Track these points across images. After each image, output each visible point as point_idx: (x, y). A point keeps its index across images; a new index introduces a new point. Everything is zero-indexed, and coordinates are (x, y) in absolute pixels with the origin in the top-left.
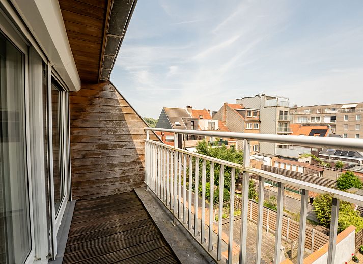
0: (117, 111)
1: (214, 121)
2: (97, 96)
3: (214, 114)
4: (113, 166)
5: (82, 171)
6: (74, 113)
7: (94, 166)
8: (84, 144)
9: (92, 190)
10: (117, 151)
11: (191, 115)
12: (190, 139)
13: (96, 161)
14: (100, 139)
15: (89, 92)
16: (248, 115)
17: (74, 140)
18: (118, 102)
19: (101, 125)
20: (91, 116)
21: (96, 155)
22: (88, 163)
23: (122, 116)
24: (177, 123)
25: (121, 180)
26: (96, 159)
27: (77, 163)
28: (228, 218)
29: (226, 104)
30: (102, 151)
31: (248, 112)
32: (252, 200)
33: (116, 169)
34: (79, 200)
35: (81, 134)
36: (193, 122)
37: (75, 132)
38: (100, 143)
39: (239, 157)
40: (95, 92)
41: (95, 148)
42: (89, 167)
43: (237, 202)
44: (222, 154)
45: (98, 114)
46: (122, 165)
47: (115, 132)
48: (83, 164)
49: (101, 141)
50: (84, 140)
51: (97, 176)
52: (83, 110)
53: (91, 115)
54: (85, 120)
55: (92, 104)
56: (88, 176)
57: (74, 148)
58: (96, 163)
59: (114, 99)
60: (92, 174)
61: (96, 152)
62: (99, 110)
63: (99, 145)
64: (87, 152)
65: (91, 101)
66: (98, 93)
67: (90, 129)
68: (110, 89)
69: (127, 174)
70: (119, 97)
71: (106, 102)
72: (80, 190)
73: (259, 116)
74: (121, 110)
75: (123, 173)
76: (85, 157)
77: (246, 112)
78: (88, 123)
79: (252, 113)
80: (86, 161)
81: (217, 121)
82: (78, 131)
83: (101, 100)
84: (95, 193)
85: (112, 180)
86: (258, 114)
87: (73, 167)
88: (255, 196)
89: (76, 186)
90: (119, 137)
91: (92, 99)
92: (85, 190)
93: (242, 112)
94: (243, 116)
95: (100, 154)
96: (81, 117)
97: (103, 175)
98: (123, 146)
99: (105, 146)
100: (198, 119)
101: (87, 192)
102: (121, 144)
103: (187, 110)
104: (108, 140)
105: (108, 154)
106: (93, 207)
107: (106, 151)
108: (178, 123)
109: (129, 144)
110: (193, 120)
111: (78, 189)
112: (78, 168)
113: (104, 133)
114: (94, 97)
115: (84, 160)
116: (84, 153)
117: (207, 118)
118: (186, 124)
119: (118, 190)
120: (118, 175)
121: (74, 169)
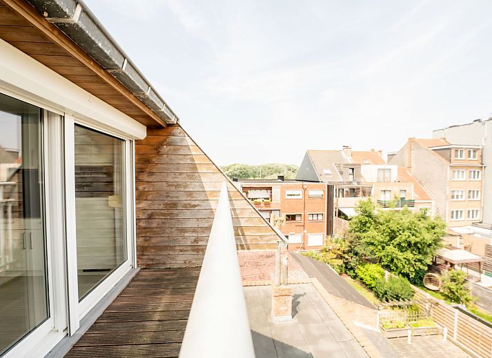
0: (189, 161)
1: (388, 167)
2: (165, 143)
3: (391, 156)
4: (183, 230)
5: (148, 234)
6: (139, 166)
7: (161, 228)
8: (150, 202)
9: (157, 258)
10: (188, 212)
11: (350, 160)
12: (348, 195)
13: (163, 223)
14: (168, 196)
15: (155, 140)
16: (456, 156)
17: (140, 196)
18: (189, 149)
19: (170, 179)
20: (158, 169)
21: (163, 216)
22: (154, 225)
23: (194, 167)
24: (326, 171)
25: (193, 250)
26: (163, 221)
27: (142, 224)
28: (406, 328)
29: (411, 140)
30: (170, 211)
31: (456, 151)
32: (460, 306)
33: (186, 234)
34: (144, 268)
35: (146, 190)
36: (353, 169)
37: (141, 188)
38: (168, 200)
39: (433, 228)
40: (162, 138)
41: (162, 207)
42: (155, 230)
43: (427, 304)
44: (401, 222)
45: (165, 166)
46: (194, 231)
47: (185, 187)
48: (149, 226)
49: (168, 199)
50: (150, 197)
51: (164, 242)
52: (148, 161)
53: (157, 166)
54: (151, 174)
55: (158, 153)
56: (154, 240)
57: (140, 206)
58: (163, 226)
59: (184, 146)
60: (159, 239)
61: (163, 212)
62: (167, 160)
63: (167, 204)
64: (153, 211)
65: (157, 149)
66: (165, 140)
67: (156, 183)
68: (180, 133)
69: (200, 243)
70: (190, 143)
71: (175, 150)
72: (145, 257)
73: (482, 156)
74: (193, 160)
75: (195, 241)
76: (150, 217)
77: (453, 151)
78: (154, 176)
79: (465, 153)
80: (152, 223)
81: (394, 168)
82: (144, 186)
83: (169, 147)
84: (162, 262)
85: (182, 248)
86: (478, 154)
87: (138, 228)
88: (467, 300)
89: (142, 250)
90: (190, 194)
91: (159, 148)
92: (151, 257)
93: (444, 152)
94: (447, 159)
95: (169, 214)
96: (147, 170)
97: (171, 241)
98: (195, 206)
99: (174, 205)
100: (360, 165)
101: (152, 260)
102: (193, 203)
103: (342, 153)
104: (177, 197)
105: (177, 215)
106: (153, 280)
107: (175, 212)
108: (329, 171)
109: (203, 204)
110: (352, 167)
111: (143, 255)
112: (144, 230)
113: (173, 188)
114: (161, 144)
115: (150, 221)
116: (150, 212)
117: (376, 164)
118: (341, 173)
119: (189, 262)
120: (189, 243)
121: (140, 231)
